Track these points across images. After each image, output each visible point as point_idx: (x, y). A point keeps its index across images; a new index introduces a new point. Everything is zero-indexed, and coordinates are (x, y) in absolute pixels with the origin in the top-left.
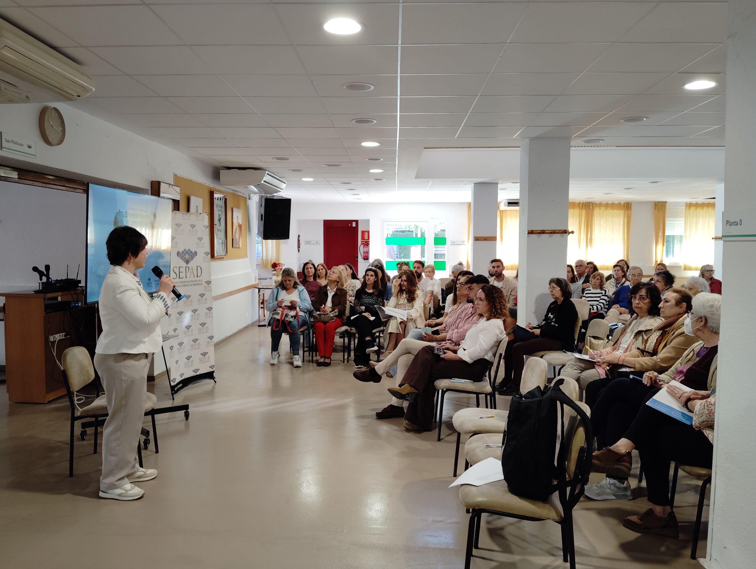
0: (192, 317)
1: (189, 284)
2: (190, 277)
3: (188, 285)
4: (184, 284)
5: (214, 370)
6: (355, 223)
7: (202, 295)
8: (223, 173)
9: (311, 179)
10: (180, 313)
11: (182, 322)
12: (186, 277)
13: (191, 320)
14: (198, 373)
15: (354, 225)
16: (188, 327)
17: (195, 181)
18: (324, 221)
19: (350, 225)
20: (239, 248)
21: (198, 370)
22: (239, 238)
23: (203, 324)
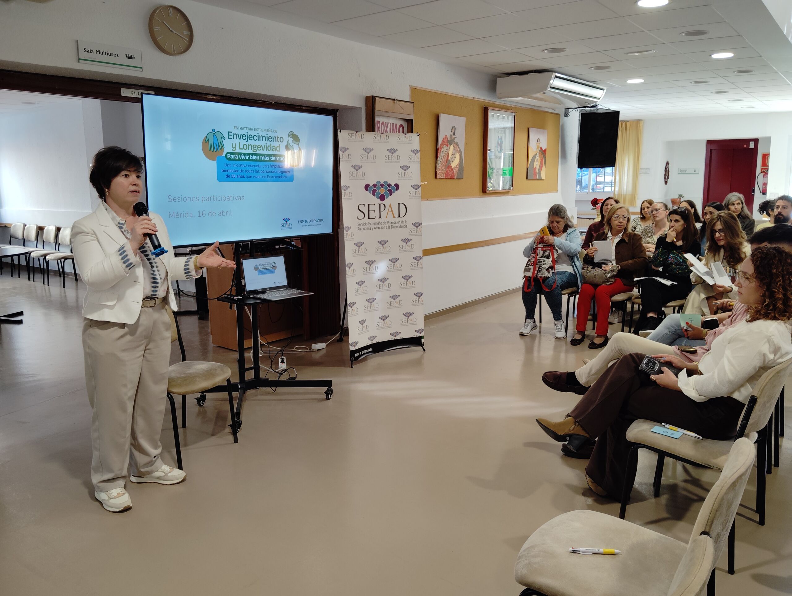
0: (389, 267)
1: (385, 226)
2: (387, 217)
3: (383, 228)
4: (377, 226)
5: (422, 334)
6: (753, 142)
7: (406, 241)
8: (500, 82)
9: (641, 81)
10: (371, 263)
11: (373, 273)
12: (380, 217)
13: (388, 271)
14: (398, 337)
15: (752, 145)
16: (383, 280)
17: (452, 95)
18: (709, 142)
19: (745, 146)
20: (540, 179)
21: (398, 333)
22: (541, 168)
23: (407, 278)
